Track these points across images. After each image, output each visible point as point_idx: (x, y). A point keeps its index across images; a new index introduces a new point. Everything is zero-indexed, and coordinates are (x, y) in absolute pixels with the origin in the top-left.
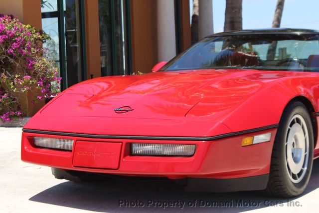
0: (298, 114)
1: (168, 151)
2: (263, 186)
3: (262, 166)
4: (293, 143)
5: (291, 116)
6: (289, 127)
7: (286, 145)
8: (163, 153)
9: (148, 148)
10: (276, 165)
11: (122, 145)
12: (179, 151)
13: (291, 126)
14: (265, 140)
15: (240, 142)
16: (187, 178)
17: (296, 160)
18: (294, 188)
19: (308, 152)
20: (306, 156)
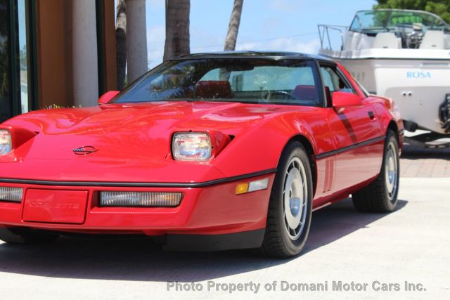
0: (297, 156)
1: (146, 200)
2: (259, 243)
3: (258, 219)
4: (290, 192)
5: (290, 159)
6: (287, 172)
7: (284, 194)
8: (140, 204)
9: (121, 197)
11: (88, 194)
12: (161, 200)
13: (289, 171)
14: (262, 187)
15: (234, 189)
16: (167, 235)
17: (294, 213)
18: (292, 246)
19: (306, 203)
20: (304, 207)
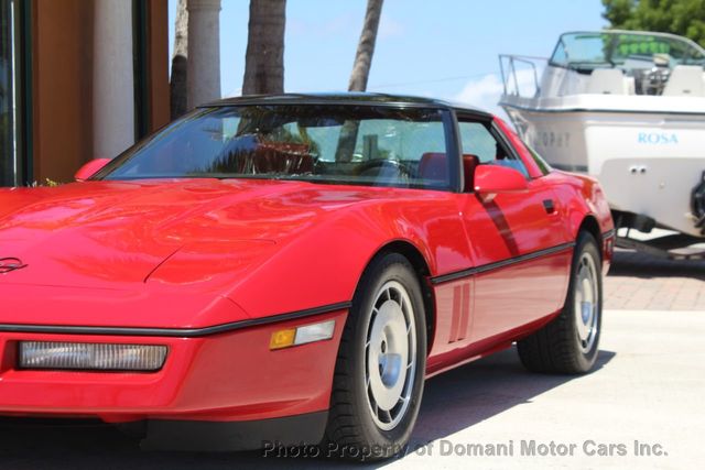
0: (395, 280)
1: (103, 358)
2: (316, 436)
3: (313, 394)
4: (383, 342)
5: (380, 284)
6: (374, 308)
7: (368, 349)
8: (91, 365)
9: (60, 352)
10: (345, 391)
12: (129, 359)
13: (378, 305)
14: (321, 335)
15: (267, 341)
16: (147, 420)
17: (387, 381)
18: (381, 440)
19: (413, 364)
20: (408, 371)
